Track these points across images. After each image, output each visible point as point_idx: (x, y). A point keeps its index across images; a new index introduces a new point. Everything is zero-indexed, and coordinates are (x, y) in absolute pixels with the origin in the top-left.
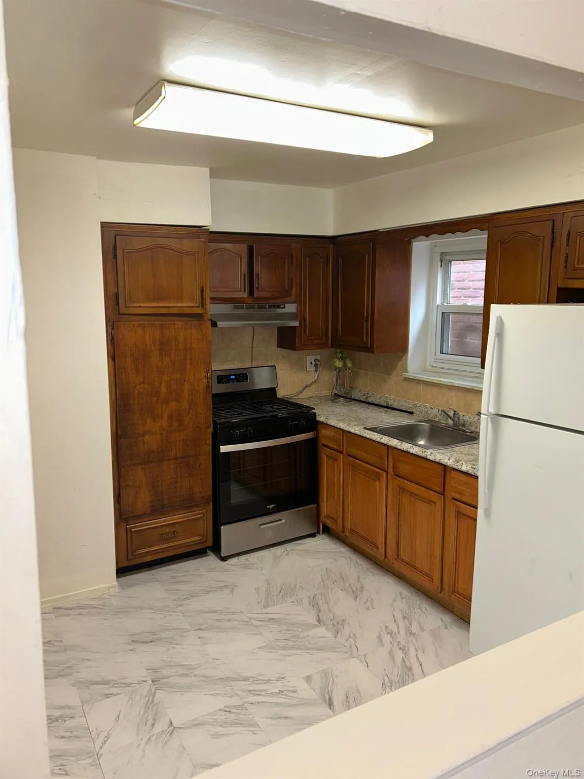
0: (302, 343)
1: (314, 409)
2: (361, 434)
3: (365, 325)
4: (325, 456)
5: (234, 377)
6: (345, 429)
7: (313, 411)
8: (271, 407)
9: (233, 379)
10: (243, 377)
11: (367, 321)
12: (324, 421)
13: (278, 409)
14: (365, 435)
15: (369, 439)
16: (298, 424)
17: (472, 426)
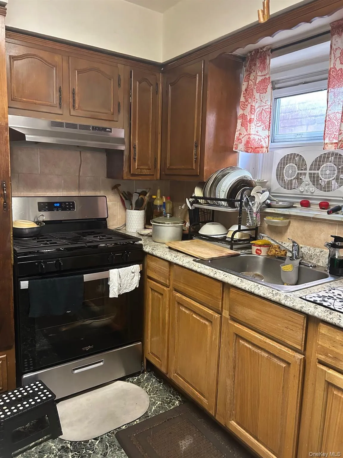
0: (132, 173)
1: (141, 240)
2: (191, 267)
3: (194, 151)
4: (150, 289)
5: (58, 205)
6: (172, 260)
7: (140, 242)
8: (94, 237)
9: (57, 207)
10: (69, 205)
11: (196, 147)
12: (150, 252)
13: (100, 239)
14: (195, 268)
15: (200, 273)
16: (122, 256)
17: (312, 260)
